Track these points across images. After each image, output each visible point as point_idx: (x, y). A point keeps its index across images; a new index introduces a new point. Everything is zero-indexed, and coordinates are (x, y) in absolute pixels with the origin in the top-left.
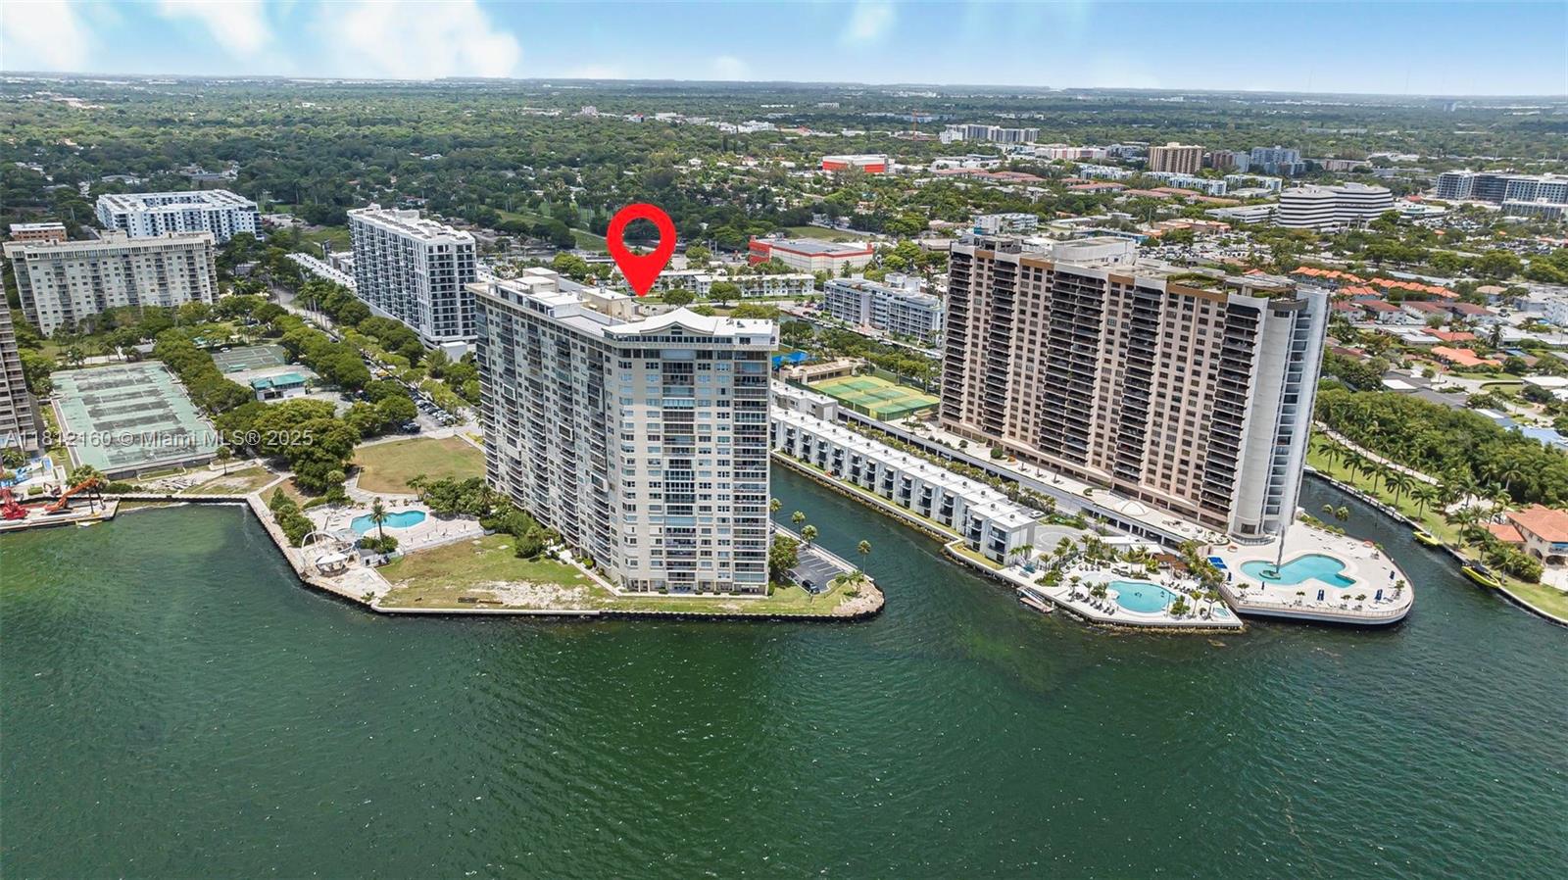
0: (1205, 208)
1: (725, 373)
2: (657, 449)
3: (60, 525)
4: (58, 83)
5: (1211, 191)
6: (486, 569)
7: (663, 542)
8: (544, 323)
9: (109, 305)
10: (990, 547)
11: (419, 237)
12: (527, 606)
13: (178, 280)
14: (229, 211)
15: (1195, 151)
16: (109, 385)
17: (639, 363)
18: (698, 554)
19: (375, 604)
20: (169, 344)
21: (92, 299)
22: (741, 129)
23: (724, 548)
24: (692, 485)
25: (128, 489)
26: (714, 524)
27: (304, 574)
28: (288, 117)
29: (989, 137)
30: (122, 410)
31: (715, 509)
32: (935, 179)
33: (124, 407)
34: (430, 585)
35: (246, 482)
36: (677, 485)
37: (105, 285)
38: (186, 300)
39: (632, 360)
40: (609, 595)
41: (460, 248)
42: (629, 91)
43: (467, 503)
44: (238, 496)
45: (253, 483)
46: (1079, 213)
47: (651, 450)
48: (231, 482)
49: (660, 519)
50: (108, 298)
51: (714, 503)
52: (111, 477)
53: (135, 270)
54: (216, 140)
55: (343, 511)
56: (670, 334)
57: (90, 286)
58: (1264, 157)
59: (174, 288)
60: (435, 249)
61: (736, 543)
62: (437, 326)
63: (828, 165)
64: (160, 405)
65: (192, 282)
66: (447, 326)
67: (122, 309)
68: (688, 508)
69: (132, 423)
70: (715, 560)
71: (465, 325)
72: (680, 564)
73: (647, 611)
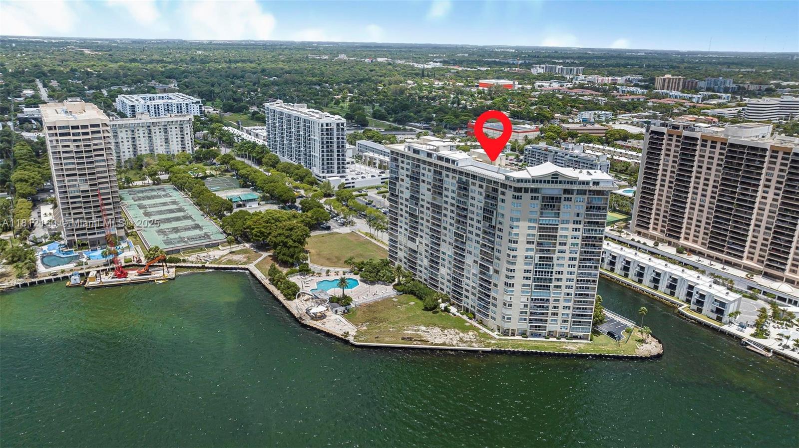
0: (701, 109)
1: (581, 203)
2: (532, 250)
3: (146, 282)
4: (76, 42)
5: (694, 100)
6: (408, 318)
7: (529, 306)
8: (448, 169)
9: (139, 153)
10: (712, 311)
11: (314, 118)
12: (444, 344)
13: (175, 140)
14: (187, 104)
15: (679, 79)
16: (149, 198)
17: (527, 196)
18: (550, 315)
19: (351, 339)
20: (178, 175)
21: (131, 150)
22: (426, 66)
23: (566, 311)
24: (552, 272)
25: (178, 261)
26: (562, 297)
27: (300, 317)
28: (193, 58)
29: (557, 71)
30: (161, 213)
31: (563, 287)
32: (543, 93)
33: (161, 211)
34: (380, 328)
35: (245, 257)
36: (542, 272)
37: (138, 143)
38: (178, 151)
39: (523, 194)
40: (492, 338)
41: (338, 125)
42: (357, 47)
43: (384, 275)
44: (243, 266)
45: (249, 258)
46: (630, 112)
47: (527, 250)
48: (236, 257)
49: (528, 292)
50: (139, 149)
51: (563, 284)
52: (168, 253)
53: (153, 134)
54: (161, 69)
55: (309, 278)
56: (550, 179)
57: (130, 143)
58: (713, 83)
59: (173, 144)
60: (325, 125)
61: (574, 308)
62: (323, 168)
63: (484, 85)
64: (180, 210)
65: (182, 141)
66: (328, 168)
67: (146, 156)
68: (547, 286)
69: (168, 220)
70: (560, 318)
71: (338, 168)
72: (536, 320)
73: (520, 349)
